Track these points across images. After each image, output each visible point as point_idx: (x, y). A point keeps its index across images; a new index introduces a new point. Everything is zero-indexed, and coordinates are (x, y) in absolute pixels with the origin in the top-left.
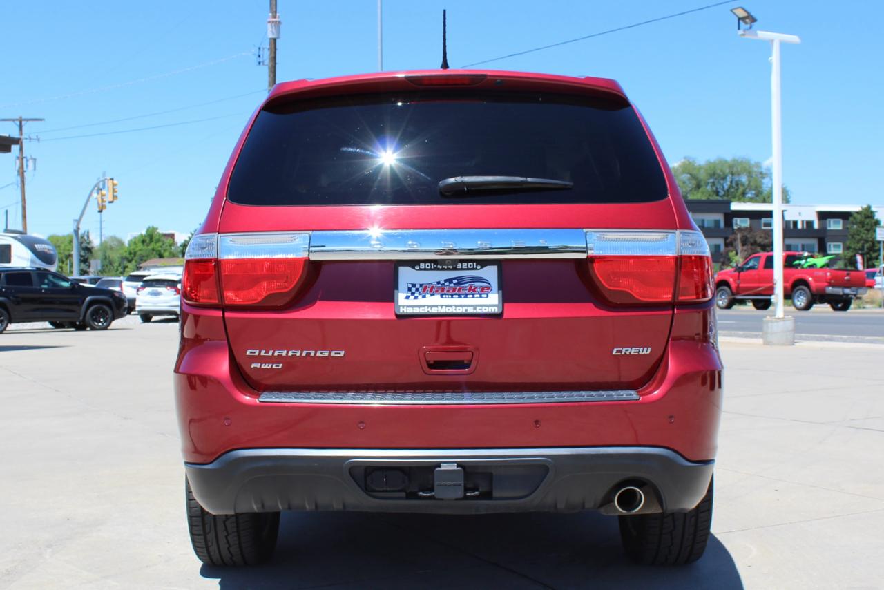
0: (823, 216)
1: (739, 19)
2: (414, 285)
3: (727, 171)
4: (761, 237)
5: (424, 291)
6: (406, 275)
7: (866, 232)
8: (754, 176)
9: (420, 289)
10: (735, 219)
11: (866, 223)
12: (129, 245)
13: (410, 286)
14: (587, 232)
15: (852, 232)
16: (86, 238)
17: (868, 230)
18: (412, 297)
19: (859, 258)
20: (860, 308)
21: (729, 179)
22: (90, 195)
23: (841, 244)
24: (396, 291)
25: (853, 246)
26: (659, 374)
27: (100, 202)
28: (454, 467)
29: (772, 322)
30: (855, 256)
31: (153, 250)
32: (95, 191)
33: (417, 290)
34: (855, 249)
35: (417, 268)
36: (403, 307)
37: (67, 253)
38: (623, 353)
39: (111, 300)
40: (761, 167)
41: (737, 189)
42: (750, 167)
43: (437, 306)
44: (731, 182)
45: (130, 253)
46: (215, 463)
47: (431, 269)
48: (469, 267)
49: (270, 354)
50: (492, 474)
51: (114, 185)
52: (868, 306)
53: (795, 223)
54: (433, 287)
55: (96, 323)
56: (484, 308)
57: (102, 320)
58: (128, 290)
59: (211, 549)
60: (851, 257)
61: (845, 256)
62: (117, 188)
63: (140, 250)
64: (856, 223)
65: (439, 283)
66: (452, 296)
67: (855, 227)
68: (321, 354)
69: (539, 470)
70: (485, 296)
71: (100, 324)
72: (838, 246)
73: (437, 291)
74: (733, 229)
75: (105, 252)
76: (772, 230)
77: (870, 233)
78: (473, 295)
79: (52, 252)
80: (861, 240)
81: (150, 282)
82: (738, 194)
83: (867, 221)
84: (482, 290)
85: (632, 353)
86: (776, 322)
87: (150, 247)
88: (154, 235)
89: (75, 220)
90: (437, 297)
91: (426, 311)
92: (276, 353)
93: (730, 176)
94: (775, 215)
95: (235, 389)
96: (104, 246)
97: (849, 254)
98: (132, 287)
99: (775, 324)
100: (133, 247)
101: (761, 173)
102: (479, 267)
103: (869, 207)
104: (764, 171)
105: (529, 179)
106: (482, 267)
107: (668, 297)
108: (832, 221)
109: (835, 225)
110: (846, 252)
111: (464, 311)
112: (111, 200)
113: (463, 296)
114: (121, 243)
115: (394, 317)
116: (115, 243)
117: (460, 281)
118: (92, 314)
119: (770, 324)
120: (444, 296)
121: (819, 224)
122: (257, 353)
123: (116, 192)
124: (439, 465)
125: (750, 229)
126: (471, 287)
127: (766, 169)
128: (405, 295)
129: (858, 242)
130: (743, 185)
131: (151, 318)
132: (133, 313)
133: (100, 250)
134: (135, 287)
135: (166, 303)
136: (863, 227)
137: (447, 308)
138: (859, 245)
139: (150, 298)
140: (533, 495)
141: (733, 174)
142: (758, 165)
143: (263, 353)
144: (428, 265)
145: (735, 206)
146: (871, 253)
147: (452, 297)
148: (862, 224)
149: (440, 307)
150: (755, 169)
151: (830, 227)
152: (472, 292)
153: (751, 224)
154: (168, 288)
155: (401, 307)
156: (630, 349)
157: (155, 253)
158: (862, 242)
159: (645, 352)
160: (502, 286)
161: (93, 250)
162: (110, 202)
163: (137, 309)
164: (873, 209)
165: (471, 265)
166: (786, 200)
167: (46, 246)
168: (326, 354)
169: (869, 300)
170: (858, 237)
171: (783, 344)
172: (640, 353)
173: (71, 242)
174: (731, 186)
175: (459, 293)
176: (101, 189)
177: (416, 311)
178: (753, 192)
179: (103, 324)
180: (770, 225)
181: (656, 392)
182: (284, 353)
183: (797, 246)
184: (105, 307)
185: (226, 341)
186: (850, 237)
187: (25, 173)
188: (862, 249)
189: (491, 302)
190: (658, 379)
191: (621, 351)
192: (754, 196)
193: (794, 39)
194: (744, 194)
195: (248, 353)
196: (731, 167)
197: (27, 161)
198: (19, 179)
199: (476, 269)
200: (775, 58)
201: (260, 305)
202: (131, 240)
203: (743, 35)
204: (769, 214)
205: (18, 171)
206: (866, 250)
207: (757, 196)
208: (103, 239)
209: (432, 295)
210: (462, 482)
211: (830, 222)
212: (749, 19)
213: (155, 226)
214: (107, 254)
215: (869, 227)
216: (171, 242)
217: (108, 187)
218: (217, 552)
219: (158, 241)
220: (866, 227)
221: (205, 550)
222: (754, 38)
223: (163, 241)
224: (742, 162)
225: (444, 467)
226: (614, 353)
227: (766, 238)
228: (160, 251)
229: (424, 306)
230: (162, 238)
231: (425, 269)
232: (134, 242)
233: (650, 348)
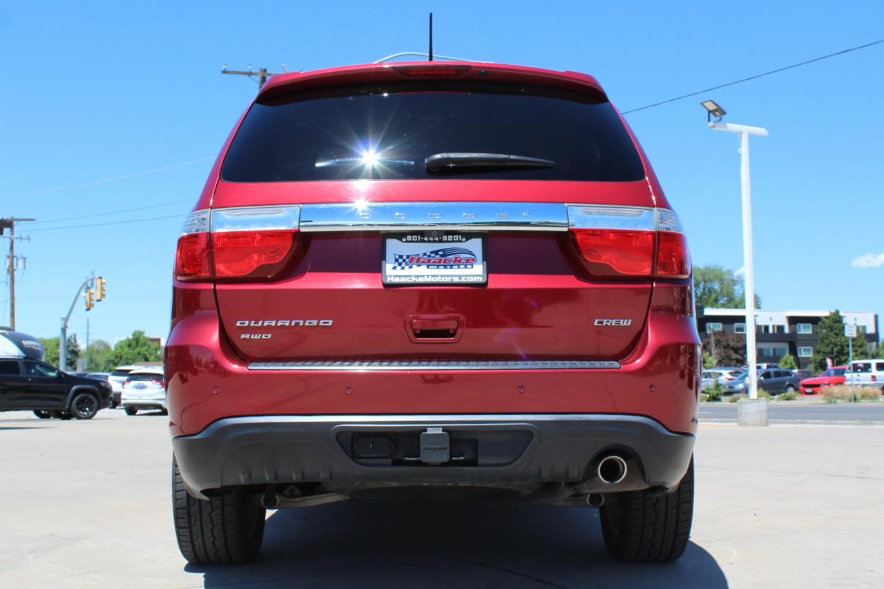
0: (793, 321)
1: (709, 112)
2: (401, 257)
3: (700, 278)
4: (733, 341)
5: (411, 262)
6: (393, 247)
7: (835, 336)
8: (726, 283)
9: (407, 260)
10: (708, 324)
11: (834, 327)
12: (116, 348)
13: (397, 257)
14: (568, 206)
15: (821, 336)
16: (73, 341)
17: (837, 335)
18: (399, 268)
19: (829, 361)
20: (831, 402)
21: (701, 286)
22: (79, 294)
23: (811, 348)
24: (383, 262)
25: (822, 350)
26: (639, 346)
27: (88, 301)
28: (440, 431)
29: (746, 403)
30: (825, 359)
31: (139, 353)
32: (84, 290)
33: (404, 261)
34: (824, 353)
35: (404, 240)
36: (390, 276)
37: (54, 356)
38: (604, 324)
39: (97, 390)
40: (732, 275)
41: (710, 296)
42: (722, 274)
43: (423, 276)
44: (704, 289)
45: (116, 357)
46: (203, 433)
47: (417, 242)
48: (455, 239)
49: (260, 324)
50: (476, 441)
51: (102, 284)
52: (839, 401)
53: (766, 328)
54: (419, 258)
55: (81, 413)
56: (468, 278)
57: (87, 409)
58: (115, 383)
59: (196, 543)
60: (822, 360)
61: (815, 359)
62: (105, 287)
63: (126, 354)
64: (825, 328)
65: (425, 254)
66: (438, 266)
67: (824, 331)
68: (310, 323)
69: (524, 435)
70: (470, 267)
71: (85, 413)
72: (809, 350)
73: (423, 262)
74: (707, 334)
75: (91, 355)
76: (745, 335)
77: (839, 337)
78: (459, 266)
79: (39, 349)
80: (830, 343)
81: (136, 376)
82: (711, 301)
83: (836, 325)
84: (467, 261)
85: (613, 324)
86: (751, 402)
87: (136, 351)
88: (140, 339)
89: (63, 319)
90: (423, 268)
91: (413, 280)
92: (266, 324)
93: (703, 283)
94: (748, 320)
95: (224, 357)
96: (91, 350)
97: (820, 357)
98: (117, 381)
99: (750, 405)
100: (118, 351)
101: (733, 280)
102: (464, 240)
103: (837, 312)
104: (736, 279)
105: (512, 157)
106: (467, 239)
107: (647, 271)
108: (802, 325)
109: (805, 330)
110: (816, 356)
111: (450, 280)
112: (99, 298)
113: (448, 267)
114: (107, 347)
115: (382, 287)
116: (102, 346)
117: (445, 253)
118: (78, 404)
119: (744, 405)
120: (430, 267)
121: (790, 329)
122: (247, 323)
123: (104, 290)
124: (425, 430)
125: (723, 333)
126: (456, 258)
127: (737, 277)
128: (392, 266)
129: (827, 346)
130: (715, 292)
131: (136, 412)
132: (117, 407)
133: (86, 354)
134: (120, 382)
135: (151, 396)
136: (832, 331)
137: (434, 278)
138: (829, 349)
139: (135, 391)
140: (518, 461)
141: (705, 282)
142: (730, 272)
143: (252, 324)
144: (415, 238)
145: (708, 312)
146: (840, 356)
147: (438, 268)
148: (831, 328)
149: (426, 277)
150: (727, 277)
151: (800, 331)
152: (458, 262)
153: (723, 328)
154: (154, 381)
155: (388, 277)
156: (611, 320)
157: (140, 356)
158: (831, 346)
159: (625, 324)
160: (486, 257)
161: (79, 353)
162: (99, 301)
163: (123, 402)
164: (841, 314)
165: (456, 237)
166: (757, 306)
167: (33, 343)
168: (315, 323)
169: (839, 396)
170: (827, 341)
171: (757, 425)
172: (621, 324)
173: (58, 345)
174: (703, 293)
175: (445, 264)
176: (89, 288)
177: (403, 280)
178: (726, 299)
179: (88, 413)
180: (742, 329)
181: (638, 361)
182: (273, 323)
183: (768, 350)
184: (91, 396)
185: (216, 311)
186: (820, 341)
187: (15, 272)
188: (832, 352)
189: (475, 273)
190: (638, 351)
191: (602, 322)
192: (726, 302)
193: (761, 131)
194: (716, 300)
195: (238, 324)
196: (703, 274)
197: (17, 259)
198: (9, 277)
199: (461, 241)
200: (744, 150)
201: (251, 276)
202: (117, 344)
203: (714, 127)
204: (742, 319)
205: (8, 270)
206: (835, 354)
207: (729, 302)
208: (90, 343)
209: (418, 266)
210: (448, 446)
211: (800, 326)
212: (718, 112)
213: (142, 330)
214: (94, 358)
215: (837, 331)
216: (157, 346)
217: (97, 286)
218: (202, 547)
219: (144, 344)
220: (835, 331)
221: (189, 545)
222: (723, 129)
223: (149, 346)
224: (714, 269)
225: (430, 431)
226: (596, 324)
227: (738, 342)
228: (145, 355)
229: (411, 276)
230: (148, 342)
231: (412, 241)
232: (120, 346)
233: (630, 321)
